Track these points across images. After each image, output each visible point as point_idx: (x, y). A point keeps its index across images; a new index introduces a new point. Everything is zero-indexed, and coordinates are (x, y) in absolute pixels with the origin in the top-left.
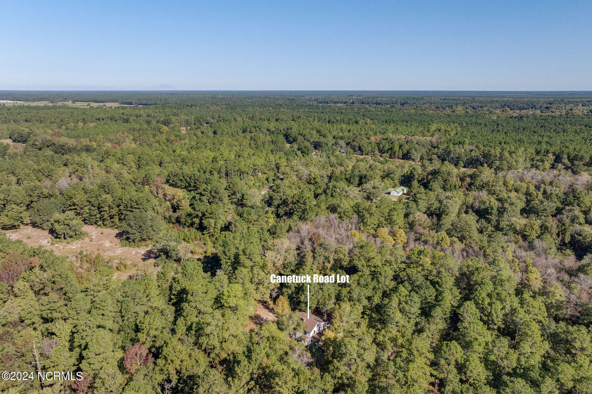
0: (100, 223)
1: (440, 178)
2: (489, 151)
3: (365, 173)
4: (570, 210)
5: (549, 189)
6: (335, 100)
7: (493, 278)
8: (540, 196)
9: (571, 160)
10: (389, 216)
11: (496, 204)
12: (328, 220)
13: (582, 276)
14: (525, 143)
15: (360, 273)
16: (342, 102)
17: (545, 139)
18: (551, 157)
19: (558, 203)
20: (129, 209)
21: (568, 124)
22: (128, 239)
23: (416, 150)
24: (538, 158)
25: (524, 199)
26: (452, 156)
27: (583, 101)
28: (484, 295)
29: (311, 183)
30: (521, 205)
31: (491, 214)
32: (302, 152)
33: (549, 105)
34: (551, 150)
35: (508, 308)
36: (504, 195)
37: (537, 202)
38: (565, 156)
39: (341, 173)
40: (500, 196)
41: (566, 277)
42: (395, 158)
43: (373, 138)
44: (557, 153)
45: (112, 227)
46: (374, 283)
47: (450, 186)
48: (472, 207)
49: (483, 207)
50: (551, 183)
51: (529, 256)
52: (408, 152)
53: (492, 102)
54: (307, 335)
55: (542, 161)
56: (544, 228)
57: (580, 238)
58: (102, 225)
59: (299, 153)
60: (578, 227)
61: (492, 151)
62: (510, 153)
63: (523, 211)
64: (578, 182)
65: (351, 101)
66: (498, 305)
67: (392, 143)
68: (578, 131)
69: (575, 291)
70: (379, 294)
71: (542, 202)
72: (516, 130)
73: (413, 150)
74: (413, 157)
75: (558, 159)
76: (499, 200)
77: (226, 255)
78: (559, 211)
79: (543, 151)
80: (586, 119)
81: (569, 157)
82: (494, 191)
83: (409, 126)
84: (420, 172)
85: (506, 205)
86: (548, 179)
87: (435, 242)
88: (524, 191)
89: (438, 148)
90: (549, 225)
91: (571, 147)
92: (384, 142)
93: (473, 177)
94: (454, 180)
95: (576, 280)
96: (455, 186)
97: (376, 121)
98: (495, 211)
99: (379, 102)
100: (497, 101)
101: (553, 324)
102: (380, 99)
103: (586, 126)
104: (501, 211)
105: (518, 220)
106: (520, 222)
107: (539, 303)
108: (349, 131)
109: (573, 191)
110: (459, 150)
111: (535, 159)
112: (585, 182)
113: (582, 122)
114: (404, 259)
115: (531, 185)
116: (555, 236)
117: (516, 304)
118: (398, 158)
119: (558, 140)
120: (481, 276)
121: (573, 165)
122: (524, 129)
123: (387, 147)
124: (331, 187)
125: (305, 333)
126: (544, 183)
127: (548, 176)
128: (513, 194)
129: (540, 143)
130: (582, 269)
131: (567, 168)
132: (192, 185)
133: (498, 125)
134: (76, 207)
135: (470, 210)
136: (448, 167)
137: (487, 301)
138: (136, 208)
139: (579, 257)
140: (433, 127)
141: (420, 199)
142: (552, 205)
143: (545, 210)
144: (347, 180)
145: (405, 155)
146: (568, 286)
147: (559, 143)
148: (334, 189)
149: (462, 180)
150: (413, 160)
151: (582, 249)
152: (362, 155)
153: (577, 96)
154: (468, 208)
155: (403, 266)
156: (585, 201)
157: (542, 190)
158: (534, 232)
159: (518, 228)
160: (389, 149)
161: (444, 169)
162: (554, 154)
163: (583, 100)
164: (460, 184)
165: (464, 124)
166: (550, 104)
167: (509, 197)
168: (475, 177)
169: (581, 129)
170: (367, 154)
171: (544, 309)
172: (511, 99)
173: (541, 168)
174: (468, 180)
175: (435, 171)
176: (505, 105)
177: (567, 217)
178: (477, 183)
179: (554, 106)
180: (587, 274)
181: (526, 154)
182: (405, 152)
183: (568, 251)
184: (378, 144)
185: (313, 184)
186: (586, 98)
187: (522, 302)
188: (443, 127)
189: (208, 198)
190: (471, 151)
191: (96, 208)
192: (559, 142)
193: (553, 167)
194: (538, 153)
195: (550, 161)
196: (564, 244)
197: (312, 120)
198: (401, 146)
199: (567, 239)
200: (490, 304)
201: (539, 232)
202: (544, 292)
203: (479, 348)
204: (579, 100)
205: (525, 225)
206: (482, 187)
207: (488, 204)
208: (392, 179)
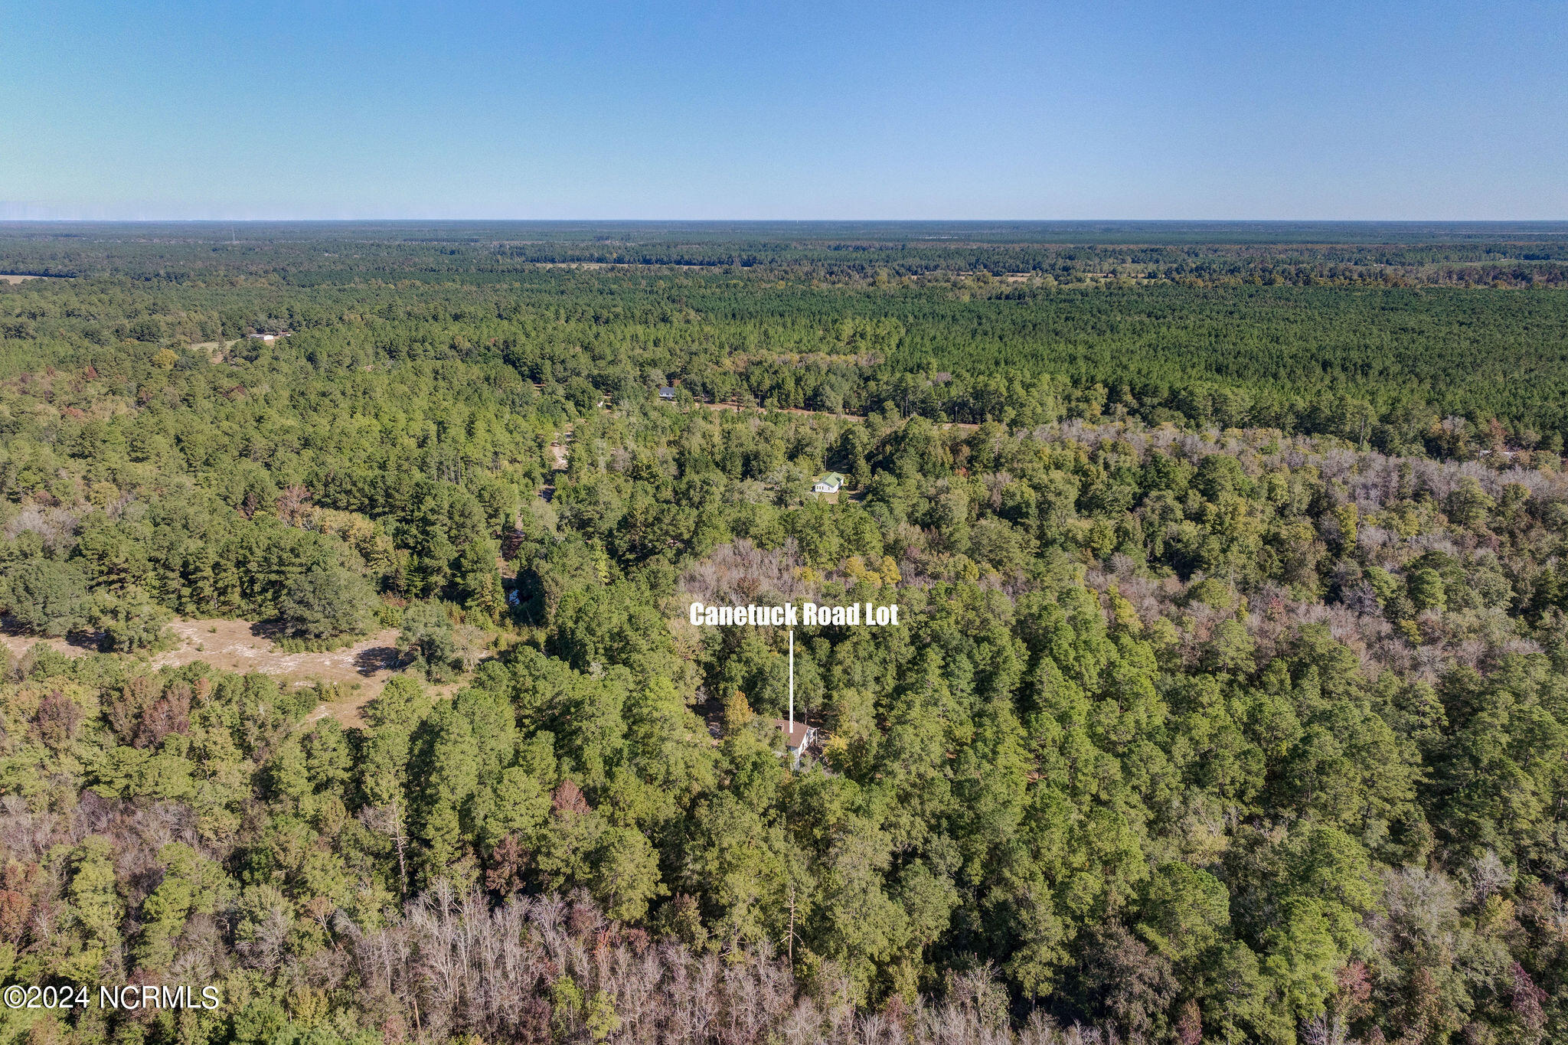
0: (191, 607)
1: (912, 450)
2: (986, 385)
3: (752, 447)
4: (1159, 498)
5: (1112, 458)
6: (570, 253)
7: (1072, 619)
8: (1104, 475)
9: (1138, 395)
10: (856, 534)
11: (1032, 496)
12: (736, 551)
13: (1194, 603)
14: (1046, 362)
15: (855, 639)
16: (591, 259)
17: (1081, 350)
18: (1101, 391)
19: (1134, 485)
20: (275, 568)
21: (1116, 312)
22: (300, 634)
23: (832, 387)
24: (1078, 393)
25: (1078, 483)
26: (911, 397)
27: (1133, 251)
28: (1066, 646)
29: (641, 478)
30: (1073, 494)
31: (1027, 515)
32: (577, 404)
33: (1069, 263)
34: (1099, 377)
35: (1103, 661)
36: (1042, 477)
37: (1101, 486)
38: (1126, 388)
39: (703, 450)
40: (1036, 481)
41: (1173, 608)
42: (788, 407)
43: (727, 362)
44: (1110, 380)
45: (224, 614)
46: (882, 653)
47: (934, 465)
48: (989, 505)
49: (1010, 503)
50: (1114, 448)
51: (1112, 582)
52: (817, 393)
53: (948, 255)
54: (793, 752)
55: (1087, 400)
56: (1121, 532)
57: (1180, 546)
58: (197, 613)
59: (570, 405)
60: (1174, 527)
61: (993, 386)
62: (1027, 387)
63: (1079, 505)
64: (1160, 443)
65: (615, 255)
66: (1090, 659)
67: (776, 372)
68: (1138, 327)
69: (1190, 627)
70: (892, 671)
71: (1109, 486)
72: (1021, 328)
73: (827, 388)
74: (828, 404)
75: (1114, 395)
76: (1036, 488)
77: (594, 635)
78: (1138, 501)
79: (1084, 379)
80: (1146, 299)
81: (1132, 390)
82: (1022, 470)
83: (789, 325)
84: (866, 440)
85: (1051, 497)
86: (1108, 439)
87: (952, 574)
88: (1071, 465)
89: (875, 379)
90: (1129, 527)
91: (1132, 367)
92: (757, 371)
93: (972, 442)
94: (939, 453)
95: (1188, 611)
96: (943, 464)
97: (711, 316)
98: (1033, 511)
99: (686, 258)
100: (958, 252)
101: (1169, 680)
102: (685, 248)
103: (1149, 316)
104: (1044, 508)
105: (1077, 523)
106: (1081, 526)
107: (1145, 650)
108: (656, 343)
109: (1155, 460)
110: (923, 384)
111: (1073, 397)
112: (1170, 442)
113: (1142, 307)
114: (923, 606)
115: (1081, 453)
116: (1140, 546)
117: (1115, 655)
118: (796, 407)
119: (1104, 351)
120: (1053, 619)
121: (1142, 405)
122: (1034, 326)
123: (767, 383)
124: (699, 484)
125: (789, 748)
126: (1101, 447)
127: (1107, 430)
128: (1057, 475)
129: (1073, 359)
130: (1193, 594)
131: (1132, 412)
132: (381, 500)
133: (979, 317)
134: (123, 575)
135: (989, 511)
136: (923, 427)
137: (1072, 654)
138: (294, 564)
139: (1184, 577)
140: (847, 329)
141: (894, 496)
142: (1127, 490)
143: (1116, 500)
144: (717, 465)
145: (809, 399)
146: (1179, 622)
147: (1108, 359)
148: (706, 488)
149: (955, 450)
150: (831, 411)
151: (1185, 566)
152: (712, 402)
153: (1118, 236)
154: (982, 508)
155: (922, 618)
156: (1178, 479)
157: (1101, 461)
158: (1107, 541)
159: (1080, 537)
160: (772, 388)
161: (915, 430)
162: (1106, 385)
163: (1132, 247)
164: (951, 460)
165: (911, 319)
166: (1071, 258)
167: (1051, 481)
168: (977, 445)
169: (1141, 323)
170: (723, 401)
171: (1153, 658)
172: (985, 246)
173: (1088, 415)
174: (966, 451)
175: (897, 437)
176: (977, 261)
177: (1153, 511)
178: (984, 456)
179: (1079, 264)
180: (1201, 601)
181: (1056, 387)
182: (810, 393)
183: (1167, 569)
184: (745, 376)
185: (647, 479)
186: (1137, 243)
187: (1121, 650)
188: (868, 329)
189: (446, 529)
190: (948, 384)
191: (177, 574)
192: (1107, 355)
193: (1106, 412)
194: (1076, 382)
195: (1100, 399)
196: (1158, 560)
197: (550, 314)
198: (798, 381)
199: (1159, 550)
200: (1076, 659)
201: (1115, 541)
202: (1145, 635)
203: (1080, 719)
204: (1124, 247)
205: (1091, 530)
206: (997, 464)
207: (1018, 498)
208: (811, 456)
